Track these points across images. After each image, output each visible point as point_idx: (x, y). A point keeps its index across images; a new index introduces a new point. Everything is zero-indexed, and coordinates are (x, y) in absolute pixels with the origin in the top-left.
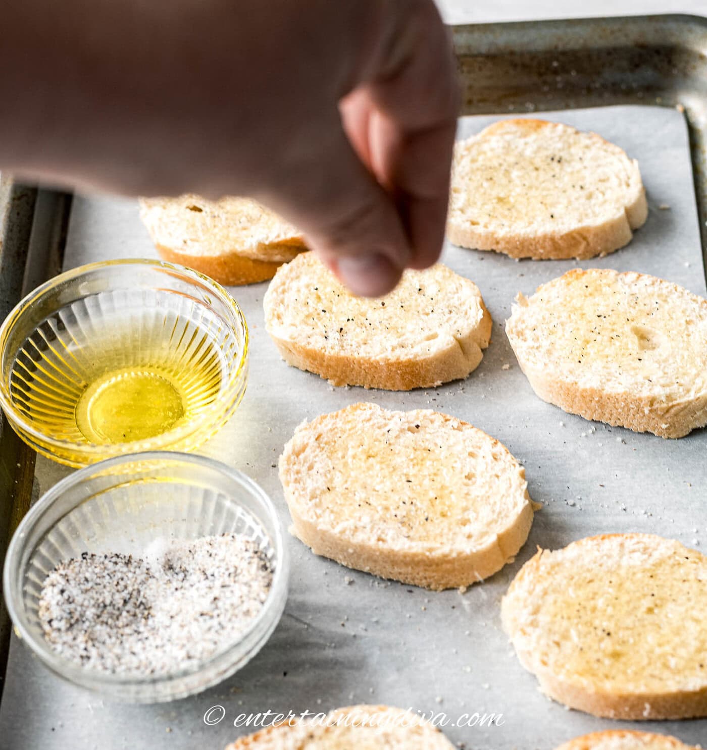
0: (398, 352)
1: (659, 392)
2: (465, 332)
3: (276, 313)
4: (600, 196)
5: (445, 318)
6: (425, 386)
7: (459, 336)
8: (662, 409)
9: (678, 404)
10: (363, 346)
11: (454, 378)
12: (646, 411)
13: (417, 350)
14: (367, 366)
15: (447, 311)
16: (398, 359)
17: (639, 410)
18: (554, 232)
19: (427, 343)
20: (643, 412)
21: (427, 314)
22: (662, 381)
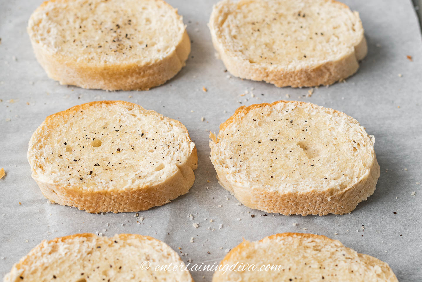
0: (137, 182)
1: (333, 184)
2: (184, 160)
3: (38, 164)
4: (336, 39)
5: (166, 152)
6: (159, 205)
7: (180, 164)
8: (339, 196)
9: (349, 190)
10: (111, 182)
11: (179, 195)
12: (329, 199)
13: (150, 178)
14: (116, 196)
15: (166, 146)
16: (138, 187)
17: (324, 200)
18: (308, 67)
19: (158, 172)
20: (326, 201)
21: (152, 151)
22: (333, 176)
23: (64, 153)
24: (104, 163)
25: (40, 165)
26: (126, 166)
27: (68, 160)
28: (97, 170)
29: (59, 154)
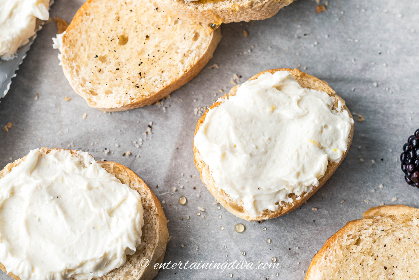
23: (102, 66)
24: (144, 58)
25: (90, 91)
26: (165, 50)
27: (111, 71)
28: (144, 69)
29: (98, 70)
